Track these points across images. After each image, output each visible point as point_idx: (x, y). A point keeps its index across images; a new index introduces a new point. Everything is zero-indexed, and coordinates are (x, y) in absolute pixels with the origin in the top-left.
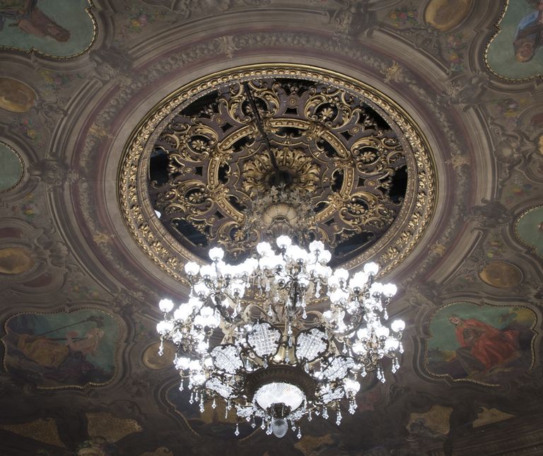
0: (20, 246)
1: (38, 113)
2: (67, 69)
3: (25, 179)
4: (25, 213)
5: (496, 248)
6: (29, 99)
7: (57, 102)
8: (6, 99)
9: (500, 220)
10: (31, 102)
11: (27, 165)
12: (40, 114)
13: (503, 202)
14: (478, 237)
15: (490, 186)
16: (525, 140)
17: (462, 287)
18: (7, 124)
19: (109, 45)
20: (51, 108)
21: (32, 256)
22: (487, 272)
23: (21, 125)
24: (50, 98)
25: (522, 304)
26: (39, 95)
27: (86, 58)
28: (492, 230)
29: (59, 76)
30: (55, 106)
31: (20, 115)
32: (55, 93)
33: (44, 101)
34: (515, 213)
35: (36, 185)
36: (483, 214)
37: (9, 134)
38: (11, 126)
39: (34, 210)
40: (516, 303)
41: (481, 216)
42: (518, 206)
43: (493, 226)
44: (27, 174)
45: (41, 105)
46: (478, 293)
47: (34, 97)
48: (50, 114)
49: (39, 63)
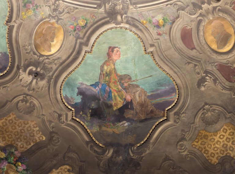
0: (201, 28)
1: (61, 19)
3: (127, 26)
4: (164, 26)
6: (50, 25)
7: (49, 6)
8: (53, 41)
10: (52, 24)
11: (113, 25)
12: (62, 18)
18: (76, 40)
20: (55, 10)
21: (211, 18)
23: (75, 30)
24: (46, 11)
26: (45, 19)
29: (25, 5)
30: (53, 7)
31: (66, 33)
33: (50, 15)
35: (132, 18)
37: (85, 39)
38: (78, 38)
39: (159, 18)
44: (122, 25)
45: (54, 17)
47: (48, 22)
48: (61, 10)
49: (16, 19)
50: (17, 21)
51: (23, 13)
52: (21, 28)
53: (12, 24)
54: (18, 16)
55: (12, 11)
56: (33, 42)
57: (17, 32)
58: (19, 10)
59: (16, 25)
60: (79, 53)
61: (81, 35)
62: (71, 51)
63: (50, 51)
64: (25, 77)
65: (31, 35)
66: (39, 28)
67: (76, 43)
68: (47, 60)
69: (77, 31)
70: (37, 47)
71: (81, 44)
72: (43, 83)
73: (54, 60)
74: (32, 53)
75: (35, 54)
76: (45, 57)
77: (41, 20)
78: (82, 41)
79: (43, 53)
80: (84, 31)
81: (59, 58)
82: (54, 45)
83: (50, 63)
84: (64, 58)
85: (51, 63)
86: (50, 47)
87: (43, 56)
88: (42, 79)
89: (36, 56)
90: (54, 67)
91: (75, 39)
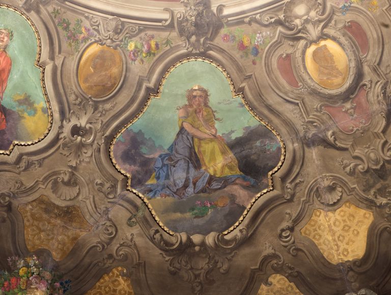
5: (145, 48)
9: (193, 38)
13: (224, 31)
14: (159, 21)
15: (246, 7)
16: (322, 24)
17: (66, 28)
22: (102, 51)
25: (57, 116)
28: (175, 34)
34: (211, 52)
36: (199, 15)
40: (55, 107)
41: (195, 13)
42: (222, 51)
43: (182, 32)
46: (60, 52)
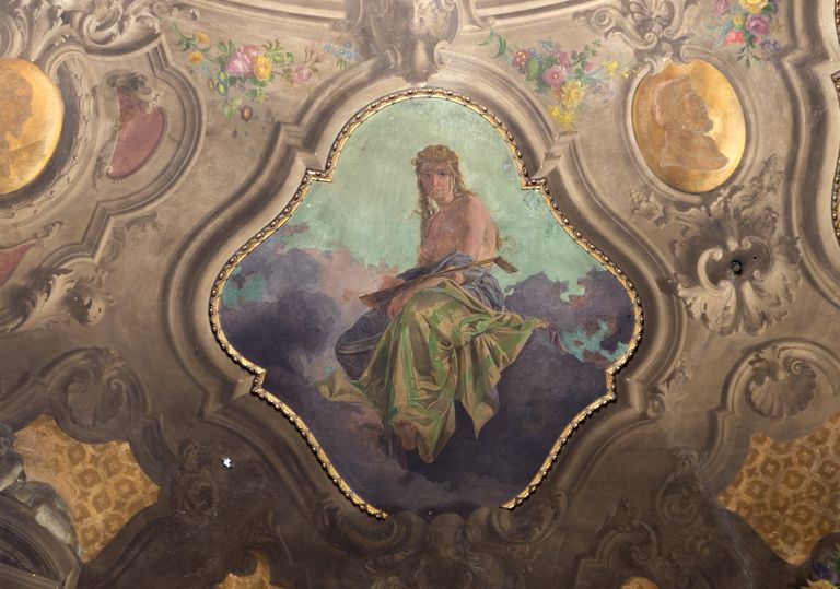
1: (684, 38)
2: (507, 86)
6: (663, 84)
7: (617, 28)
8: (709, 126)
10: (668, 74)
12: (684, 31)
18: (779, 66)
19: (367, 66)
20: (643, 26)
23: (751, 40)
24: (617, 50)
26: (632, 76)
27: (442, 77)
29: (542, 84)
30: (629, 24)
31: (730, 69)
32: (594, 53)
33: (638, 53)
37: (803, 41)
38: (777, 56)
45: (656, 52)
47: (650, 79)
48: (663, 12)
49: (548, 146)
50: (555, 149)
51: (556, 111)
52: (583, 162)
53: (545, 169)
54: (545, 131)
55: (515, 133)
56: (651, 174)
57: (582, 182)
58: (535, 113)
59: (561, 165)
60: (816, 98)
61: (781, 38)
62: (787, 113)
63: (725, 161)
64: (710, 299)
65: (629, 160)
66: (637, 115)
67: (785, 76)
68: (737, 197)
69: (760, 38)
70: (674, 180)
71: (802, 67)
72: (778, 275)
73: (758, 178)
74: (673, 210)
75: (683, 206)
76: (725, 192)
77: (626, 88)
78: (798, 54)
79: (708, 185)
80: (781, 18)
81: (767, 163)
82: (724, 135)
83: (753, 199)
84: (782, 149)
85: (755, 195)
86: (713, 148)
87: (714, 193)
88: (766, 264)
89: (693, 210)
90: (775, 200)
91: (771, 67)
